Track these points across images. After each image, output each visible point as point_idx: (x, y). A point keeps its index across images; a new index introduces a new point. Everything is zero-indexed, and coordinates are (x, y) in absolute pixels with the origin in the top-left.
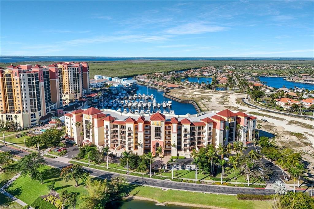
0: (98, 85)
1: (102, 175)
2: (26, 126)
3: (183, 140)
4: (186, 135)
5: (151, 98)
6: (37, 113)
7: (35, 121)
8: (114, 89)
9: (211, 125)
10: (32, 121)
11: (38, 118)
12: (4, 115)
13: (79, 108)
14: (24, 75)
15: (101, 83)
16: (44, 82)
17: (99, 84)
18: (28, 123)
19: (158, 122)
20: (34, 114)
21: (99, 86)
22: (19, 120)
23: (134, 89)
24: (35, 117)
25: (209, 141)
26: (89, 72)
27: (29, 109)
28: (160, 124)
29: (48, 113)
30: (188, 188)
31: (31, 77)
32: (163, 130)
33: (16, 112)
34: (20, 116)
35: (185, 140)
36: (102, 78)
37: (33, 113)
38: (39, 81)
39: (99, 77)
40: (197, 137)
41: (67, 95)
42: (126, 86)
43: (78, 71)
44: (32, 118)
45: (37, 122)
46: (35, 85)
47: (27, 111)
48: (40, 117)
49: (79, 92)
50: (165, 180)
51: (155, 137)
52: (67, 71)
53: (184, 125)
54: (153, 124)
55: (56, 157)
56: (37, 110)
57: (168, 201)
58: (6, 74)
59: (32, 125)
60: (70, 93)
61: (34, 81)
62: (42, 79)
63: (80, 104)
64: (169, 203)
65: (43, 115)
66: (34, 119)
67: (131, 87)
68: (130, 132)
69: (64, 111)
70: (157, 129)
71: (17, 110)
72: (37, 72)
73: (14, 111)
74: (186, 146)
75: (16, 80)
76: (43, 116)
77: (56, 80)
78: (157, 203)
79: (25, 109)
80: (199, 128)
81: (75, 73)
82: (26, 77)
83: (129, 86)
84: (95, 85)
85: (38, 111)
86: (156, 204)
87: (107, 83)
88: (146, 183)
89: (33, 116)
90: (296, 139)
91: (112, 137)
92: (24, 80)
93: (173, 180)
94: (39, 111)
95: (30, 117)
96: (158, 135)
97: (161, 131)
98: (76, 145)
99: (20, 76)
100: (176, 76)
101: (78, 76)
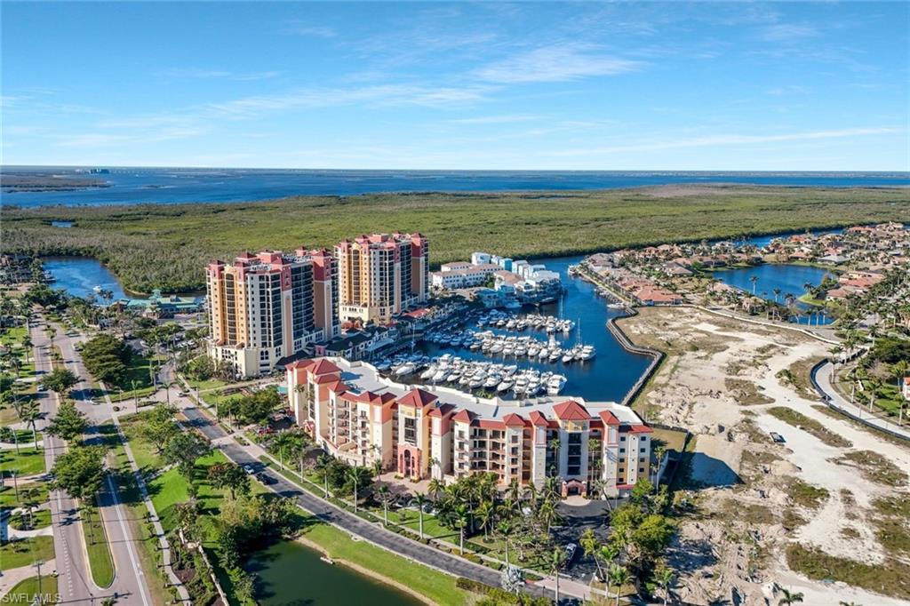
0: (467, 278)
1: (286, 490)
2: (250, 374)
3: (456, 454)
4: (461, 445)
5: (562, 331)
6: (272, 351)
7: (268, 365)
8: (489, 297)
9: (518, 431)
10: (261, 365)
11: (273, 359)
12: (220, 349)
13: (363, 343)
14: (252, 278)
15: (476, 276)
16: (291, 290)
17: (472, 277)
18: (256, 368)
19: (409, 408)
20: (267, 353)
21: (472, 283)
22: (240, 359)
23: (545, 297)
24: (267, 358)
25: (514, 466)
26: (426, 255)
27: (259, 341)
28: (414, 414)
29: (300, 349)
30: (395, 545)
31: (265, 282)
32: (419, 424)
33: (238, 344)
34: (241, 354)
35: (461, 456)
36: (490, 262)
37: (264, 349)
38: (280, 288)
39: (482, 258)
40: (488, 452)
41: (364, 309)
42: (525, 291)
43: (390, 259)
44: (262, 359)
45: (270, 367)
46: (270, 296)
47: (255, 345)
48: (280, 357)
49: (391, 304)
50: (374, 525)
51: (406, 437)
52: (367, 257)
53: (458, 423)
54: (402, 412)
55: (249, 445)
56: (272, 345)
57: (343, 558)
58: (227, 275)
59: (262, 372)
60: (371, 304)
61: (269, 290)
62: (287, 284)
63: (370, 335)
64: (344, 562)
65: (284, 353)
66: (265, 361)
67: (537, 293)
68: (364, 420)
69: (327, 349)
70: (410, 423)
71: (240, 341)
72: (278, 271)
73: (235, 343)
74: (463, 468)
75: (240, 286)
76: (286, 356)
77: (323, 284)
78: (325, 556)
79: (251, 342)
80: (495, 434)
81: (384, 262)
82: (257, 282)
83: (533, 290)
84: (461, 279)
85: (275, 346)
86: (322, 558)
87: (495, 274)
88: (339, 520)
89: (264, 355)
90: (781, 503)
91: (341, 423)
92: (252, 286)
93: (386, 527)
94: (278, 347)
95: (260, 356)
96: (410, 435)
97: (415, 428)
98: (296, 426)
99: (246, 279)
100: (714, 261)
101: (391, 269)
